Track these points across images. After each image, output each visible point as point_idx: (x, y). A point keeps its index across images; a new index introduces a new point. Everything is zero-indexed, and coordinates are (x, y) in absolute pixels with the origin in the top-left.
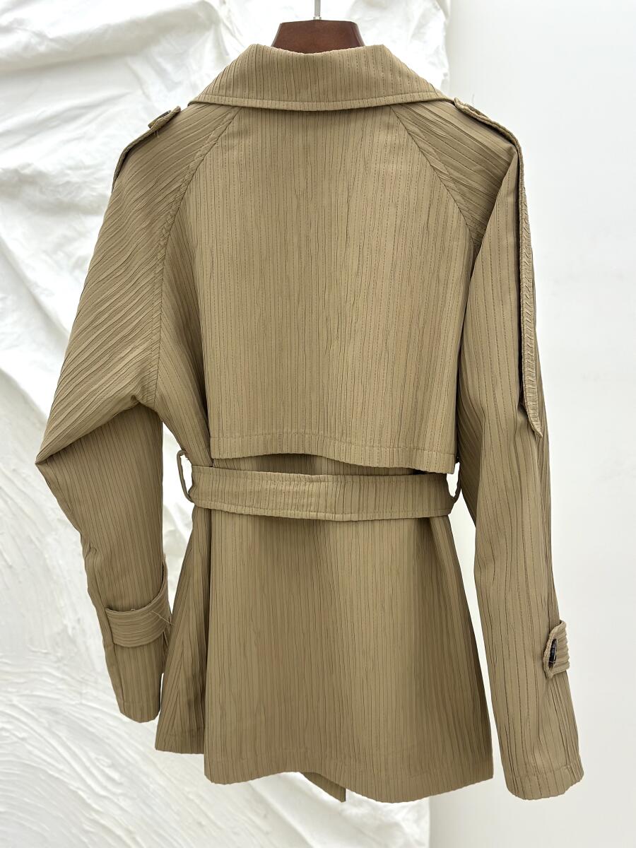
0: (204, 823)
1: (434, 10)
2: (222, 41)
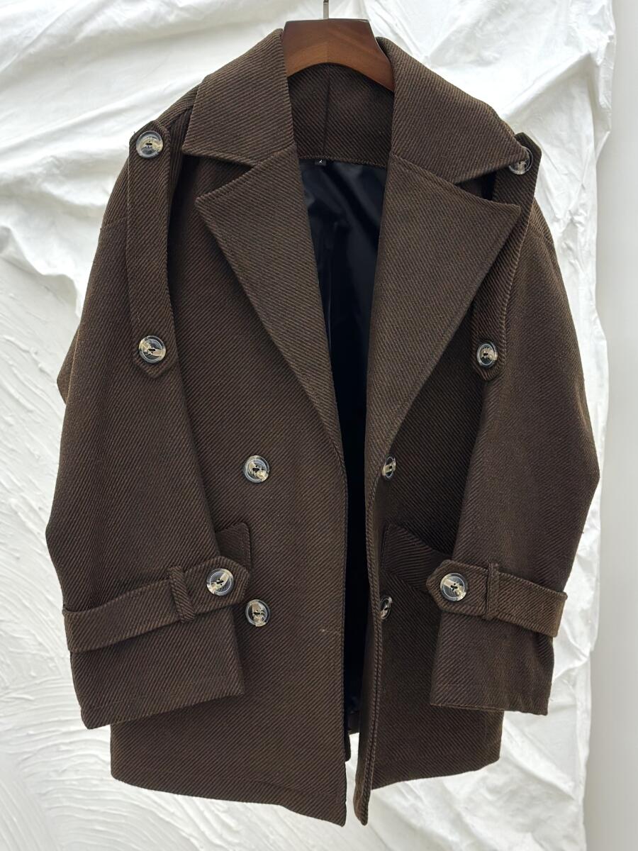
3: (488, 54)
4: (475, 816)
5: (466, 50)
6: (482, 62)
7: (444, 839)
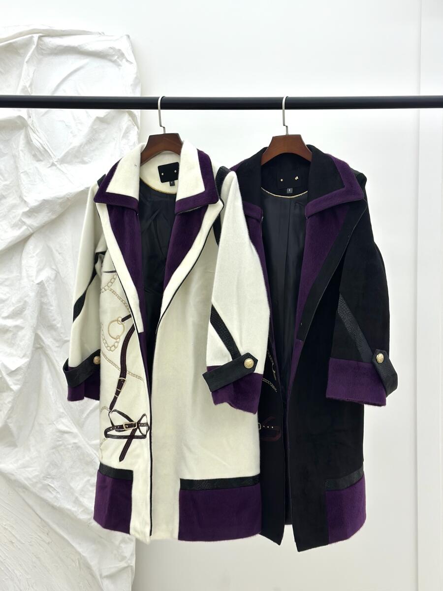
0: (14, 542)
1: (132, 126)
2: (29, 135)
3: (86, 159)
4: (84, 497)
5: (76, 156)
6: (84, 162)
7: (69, 510)
